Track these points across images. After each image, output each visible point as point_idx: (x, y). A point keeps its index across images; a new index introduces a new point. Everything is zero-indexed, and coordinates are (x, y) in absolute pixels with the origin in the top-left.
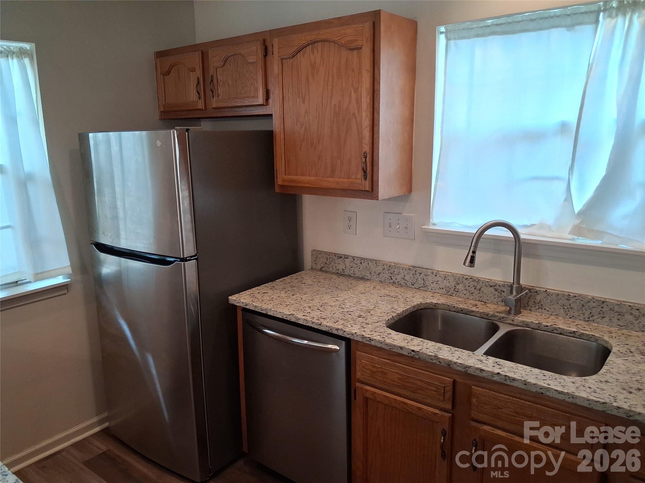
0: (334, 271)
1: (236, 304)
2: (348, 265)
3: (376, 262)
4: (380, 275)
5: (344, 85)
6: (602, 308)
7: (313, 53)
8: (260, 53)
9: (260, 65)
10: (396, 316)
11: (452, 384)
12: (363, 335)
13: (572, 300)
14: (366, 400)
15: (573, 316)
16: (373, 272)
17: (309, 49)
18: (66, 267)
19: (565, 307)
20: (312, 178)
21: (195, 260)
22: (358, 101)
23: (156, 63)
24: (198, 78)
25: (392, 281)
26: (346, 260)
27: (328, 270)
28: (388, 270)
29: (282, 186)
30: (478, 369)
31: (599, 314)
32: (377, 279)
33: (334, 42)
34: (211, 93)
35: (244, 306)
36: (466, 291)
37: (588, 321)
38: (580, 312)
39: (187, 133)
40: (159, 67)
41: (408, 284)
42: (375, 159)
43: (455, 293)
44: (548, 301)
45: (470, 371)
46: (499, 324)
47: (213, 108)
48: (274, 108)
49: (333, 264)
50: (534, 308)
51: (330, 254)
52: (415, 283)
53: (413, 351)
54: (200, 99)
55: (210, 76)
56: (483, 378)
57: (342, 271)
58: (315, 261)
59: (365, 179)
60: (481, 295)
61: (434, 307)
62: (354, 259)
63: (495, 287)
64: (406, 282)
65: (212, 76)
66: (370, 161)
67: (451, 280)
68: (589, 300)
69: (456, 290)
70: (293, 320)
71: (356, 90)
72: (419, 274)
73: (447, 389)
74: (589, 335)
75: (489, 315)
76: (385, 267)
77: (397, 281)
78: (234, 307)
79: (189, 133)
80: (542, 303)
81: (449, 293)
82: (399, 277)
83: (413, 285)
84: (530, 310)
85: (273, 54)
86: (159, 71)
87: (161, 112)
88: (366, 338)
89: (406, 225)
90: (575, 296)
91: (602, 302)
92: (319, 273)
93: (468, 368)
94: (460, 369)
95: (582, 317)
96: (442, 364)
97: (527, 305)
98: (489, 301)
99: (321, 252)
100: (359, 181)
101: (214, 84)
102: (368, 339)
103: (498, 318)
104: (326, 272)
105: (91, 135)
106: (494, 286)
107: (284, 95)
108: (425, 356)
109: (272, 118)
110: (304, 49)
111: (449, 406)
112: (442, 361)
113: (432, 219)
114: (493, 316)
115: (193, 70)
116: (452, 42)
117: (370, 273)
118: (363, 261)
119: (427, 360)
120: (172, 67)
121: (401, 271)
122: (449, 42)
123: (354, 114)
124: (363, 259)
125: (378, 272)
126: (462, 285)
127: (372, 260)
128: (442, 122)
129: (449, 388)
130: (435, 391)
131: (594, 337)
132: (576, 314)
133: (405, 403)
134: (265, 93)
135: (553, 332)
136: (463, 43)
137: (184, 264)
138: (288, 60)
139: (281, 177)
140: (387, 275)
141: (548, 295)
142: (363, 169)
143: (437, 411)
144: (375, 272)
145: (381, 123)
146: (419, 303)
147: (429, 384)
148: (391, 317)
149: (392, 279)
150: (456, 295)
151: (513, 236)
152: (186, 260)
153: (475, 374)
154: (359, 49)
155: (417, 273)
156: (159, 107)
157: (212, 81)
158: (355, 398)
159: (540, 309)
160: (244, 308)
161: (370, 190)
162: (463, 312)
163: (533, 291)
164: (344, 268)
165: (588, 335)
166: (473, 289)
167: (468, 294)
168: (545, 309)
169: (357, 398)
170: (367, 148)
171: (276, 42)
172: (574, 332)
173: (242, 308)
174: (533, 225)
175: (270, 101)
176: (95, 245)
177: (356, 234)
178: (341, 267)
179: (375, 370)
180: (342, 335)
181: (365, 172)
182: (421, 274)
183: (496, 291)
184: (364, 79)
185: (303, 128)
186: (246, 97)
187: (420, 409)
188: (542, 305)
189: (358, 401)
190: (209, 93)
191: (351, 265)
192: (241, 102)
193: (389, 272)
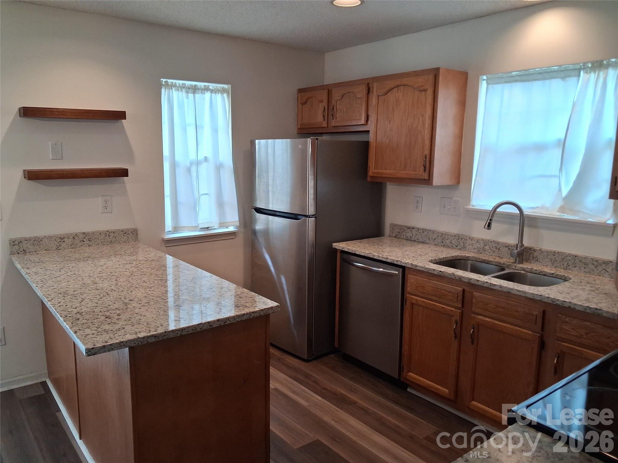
0: (404, 238)
1: (337, 248)
2: (414, 234)
3: (433, 232)
4: (435, 240)
5: (415, 112)
6: (575, 260)
7: (398, 92)
8: (365, 92)
9: (364, 99)
10: (437, 259)
11: (462, 291)
12: (412, 264)
13: (556, 255)
14: (412, 304)
15: (557, 266)
16: (430, 238)
17: (395, 90)
18: (236, 221)
19: (552, 260)
20: (391, 171)
21: (314, 218)
22: (424, 123)
23: (298, 97)
24: (324, 107)
25: (443, 244)
26: (413, 230)
27: (401, 237)
28: (441, 236)
29: (372, 177)
30: (476, 280)
31: (573, 264)
32: (433, 243)
33: (411, 86)
34: (332, 116)
35: (342, 249)
36: (490, 250)
37: (566, 269)
38: (561, 263)
39: (316, 141)
40: (299, 99)
41: (453, 246)
42: (432, 159)
43: (483, 251)
44: (542, 256)
45: (472, 282)
46: (506, 268)
47: (332, 126)
48: (371, 127)
49: (404, 233)
50: (533, 261)
51: (402, 226)
52: (458, 245)
53: (440, 271)
54: (324, 120)
55: (332, 106)
56: (478, 285)
57: (409, 238)
58: (392, 231)
59: (425, 172)
60: (500, 252)
61: (467, 259)
62: (418, 230)
63: (509, 247)
64: (452, 245)
65: (333, 106)
66: (429, 160)
67: (482, 242)
68: (567, 255)
69: (484, 249)
70: (371, 256)
71: (422, 116)
72: (461, 239)
73: (459, 295)
74: (562, 275)
75: (501, 264)
76: (439, 234)
77: (446, 244)
78: (336, 250)
79: (318, 141)
80: (538, 258)
81: (480, 252)
82: (448, 242)
83: (457, 247)
84: (530, 263)
85: (373, 92)
86: (299, 101)
87: (299, 128)
88: (414, 265)
89: (455, 206)
90: (559, 253)
91: (575, 256)
92: (394, 238)
93: (470, 280)
94: (466, 280)
95: (562, 266)
96: (456, 278)
97: (528, 259)
98: (505, 257)
99: (396, 225)
100: (421, 173)
101: (334, 111)
102: (415, 266)
103: (506, 265)
104: (399, 238)
105: (256, 141)
106: (507, 246)
107: (378, 119)
108: (447, 274)
109: (369, 134)
110: (392, 90)
111: (460, 306)
112: (456, 276)
113: (472, 202)
114: (504, 264)
115: (322, 101)
116: (490, 86)
117: (429, 239)
118: (424, 231)
119: (448, 276)
120: (308, 99)
121: (449, 237)
122: (489, 86)
123: (420, 130)
124: (424, 230)
125: (434, 238)
126: (488, 246)
127: (430, 231)
128: (482, 138)
129: (461, 294)
130: (452, 296)
131: (564, 276)
132: (558, 265)
133: (435, 305)
134: (366, 117)
135: (540, 274)
136: (498, 87)
137: (308, 219)
138: (382, 96)
139: (372, 170)
140: (439, 240)
141: (542, 252)
142: (424, 165)
143: (453, 309)
144: (432, 239)
145: (437, 136)
146: (456, 255)
147: (449, 292)
148: (434, 259)
149: (443, 243)
150: (484, 253)
151: (519, 212)
152: (310, 217)
153: (474, 283)
154: (425, 90)
155: (460, 238)
156: (297, 125)
157: (333, 109)
158: (406, 305)
159: (536, 262)
160: (341, 250)
161: (428, 179)
162: (485, 262)
163: (532, 250)
164: (411, 236)
165: (560, 275)
166: (495, 248)
167: (492, 252)
168: (540, 262)
169: (407, 304)
170: (427, 152)
171: (375, 85)
172: (553, 273)
173: (340, 251)
174: (537, 207)
175: (369, 122)
176: (254, 209)
177: (421, 212)
178: (409, 235)
179: (418, 285)
180: (400, 264)
181: (425, 167)
182: (462, 239)
183: (509, 250)
184: (427, 109)
185: (388, 139)
186: (354, 120)
187: (443, 308)
188: (538, 259)
189: (408, 306)
190: (330, 116)
191: (416, 233)
192: (351, 122)
193: (442, 238)
